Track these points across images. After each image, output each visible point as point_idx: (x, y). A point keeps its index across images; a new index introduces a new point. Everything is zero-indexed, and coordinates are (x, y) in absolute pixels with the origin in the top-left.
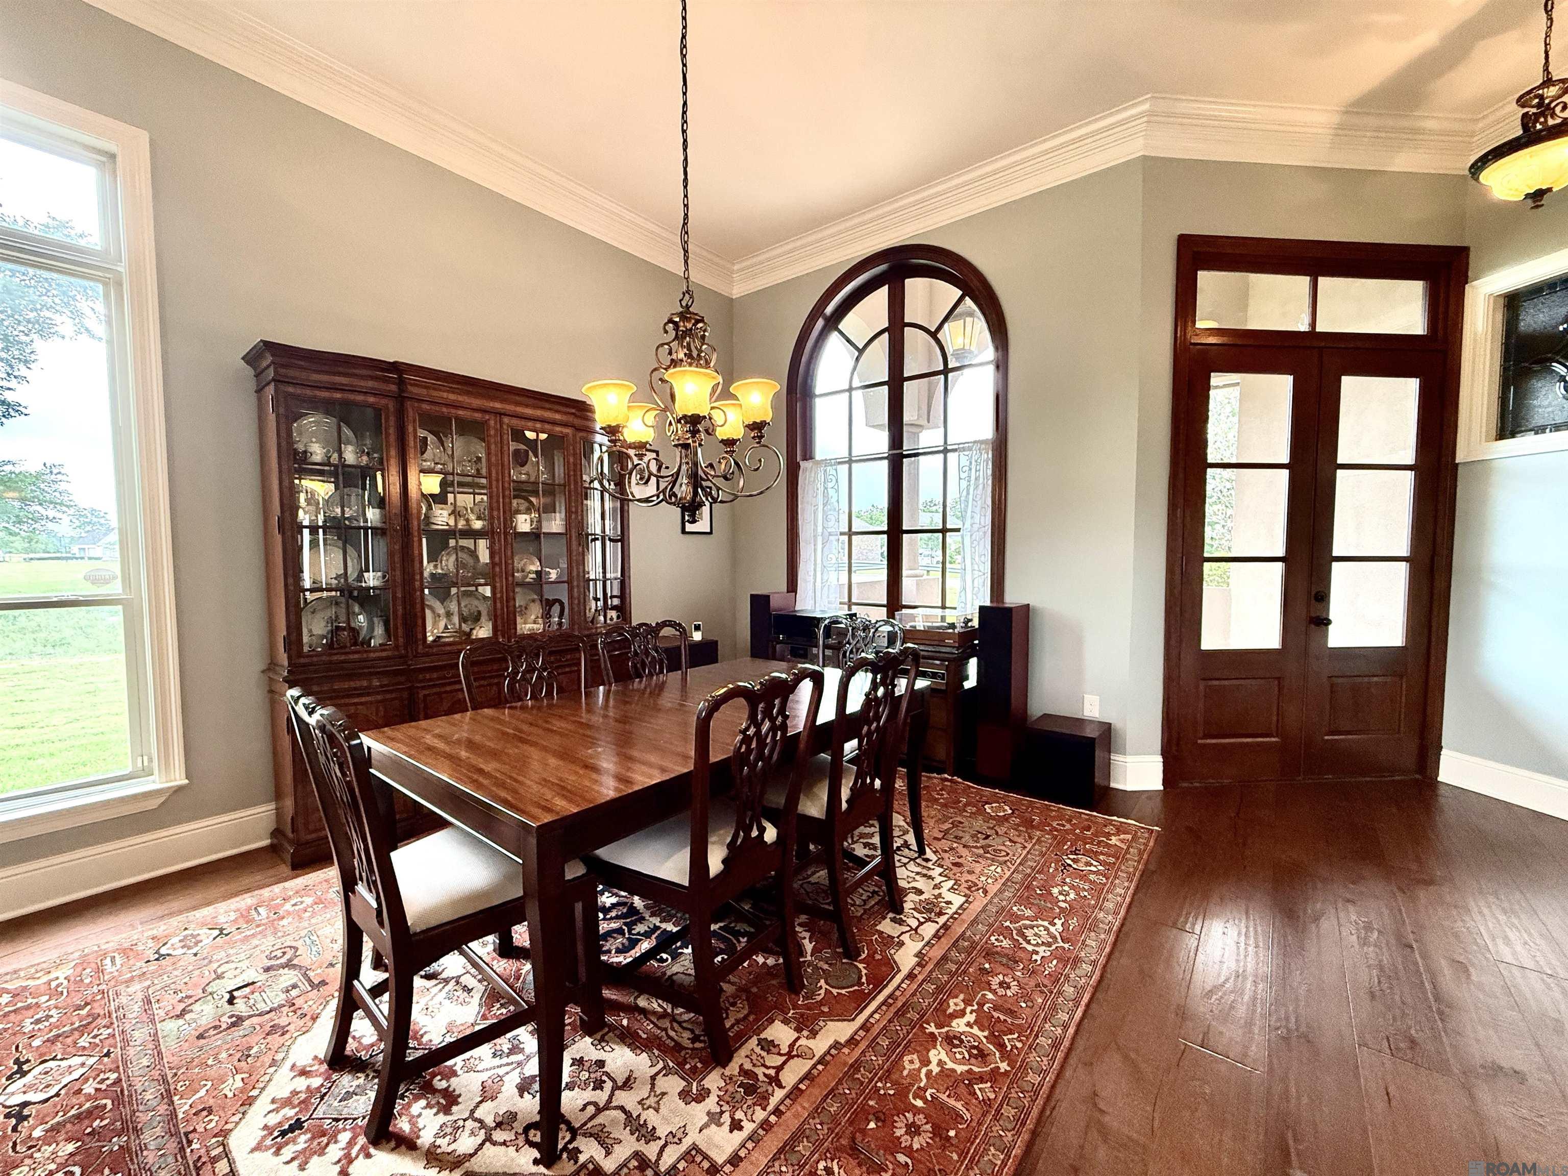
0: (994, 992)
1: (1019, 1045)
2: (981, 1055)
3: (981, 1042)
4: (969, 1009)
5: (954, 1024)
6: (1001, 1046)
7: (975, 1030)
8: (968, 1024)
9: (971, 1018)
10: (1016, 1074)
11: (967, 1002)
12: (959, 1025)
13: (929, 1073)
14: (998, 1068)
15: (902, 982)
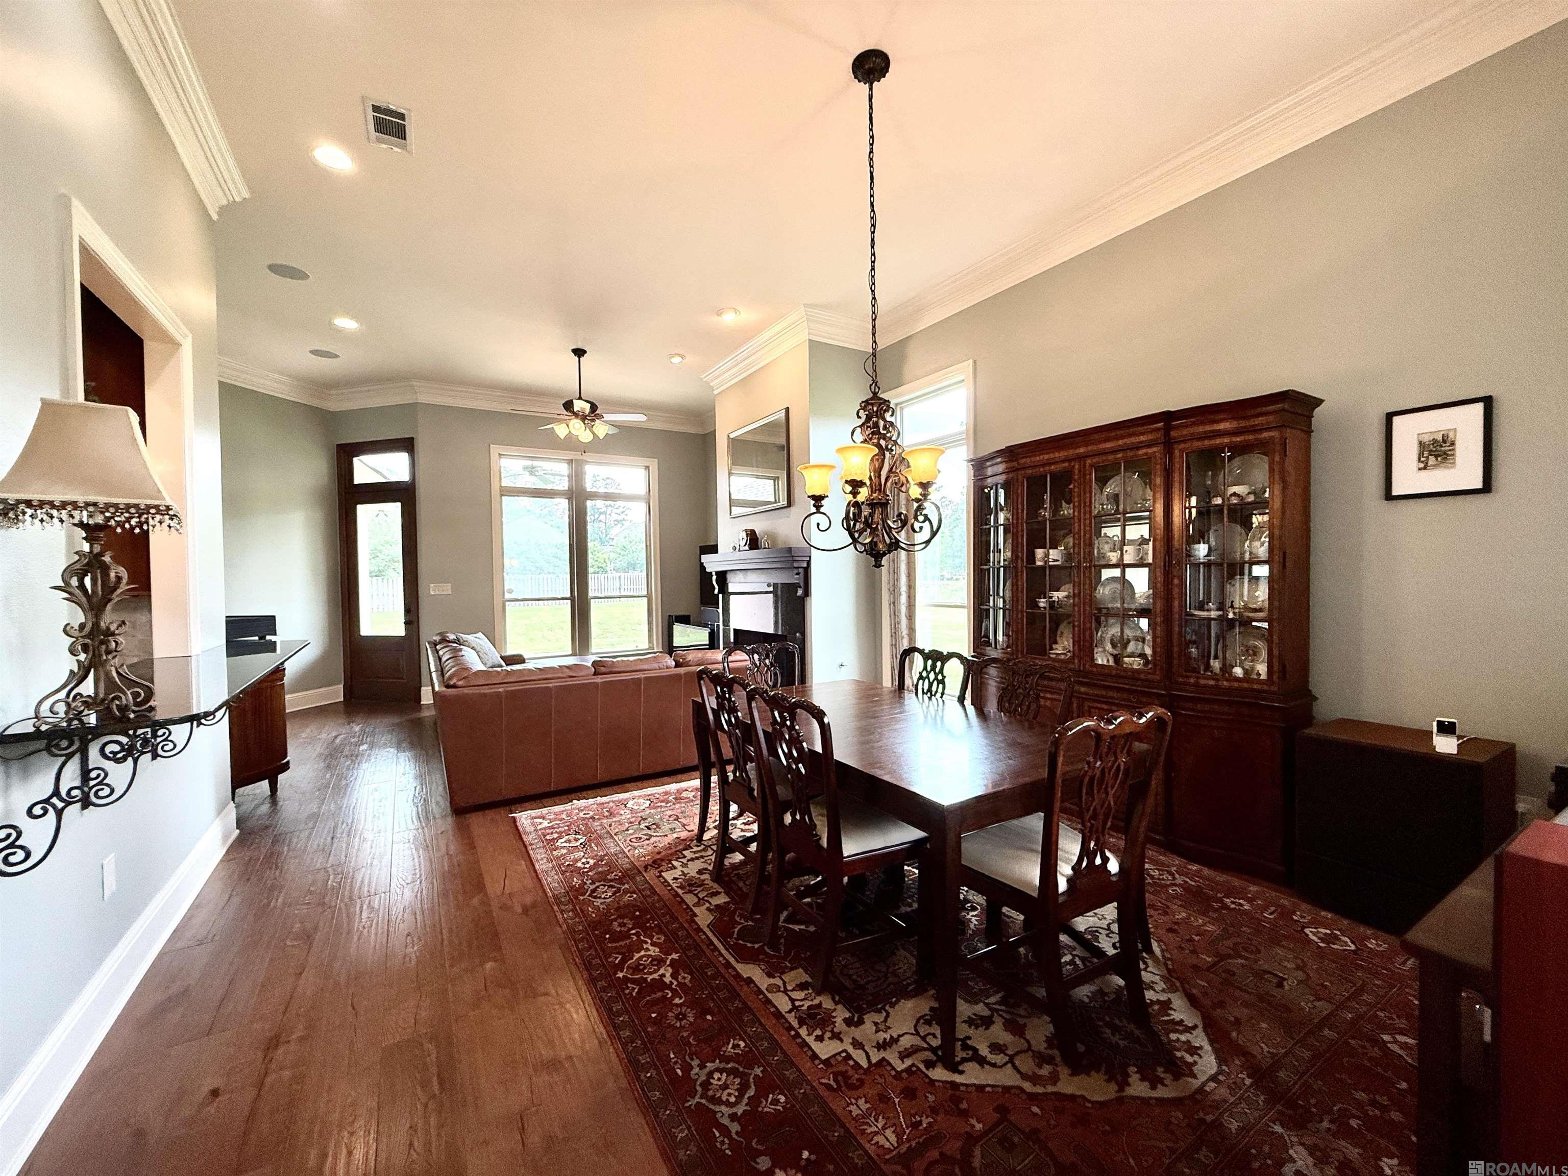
0: (681, 1005)
1: (627, 991)
2: (637, 968)
3: (645, 974)
4: (675, 983)
5: (670, 970)
6: (634, 981)
7: (656, 976)
8: (663, 975)
9: (667, 979)
10: (611, 976)
11: (679, 984)
12: (667, 973)
13: (646, 943)
14: (622, 971)
15: (725, 958)
